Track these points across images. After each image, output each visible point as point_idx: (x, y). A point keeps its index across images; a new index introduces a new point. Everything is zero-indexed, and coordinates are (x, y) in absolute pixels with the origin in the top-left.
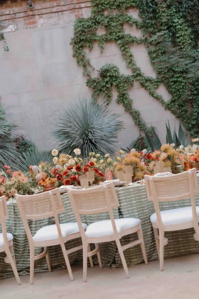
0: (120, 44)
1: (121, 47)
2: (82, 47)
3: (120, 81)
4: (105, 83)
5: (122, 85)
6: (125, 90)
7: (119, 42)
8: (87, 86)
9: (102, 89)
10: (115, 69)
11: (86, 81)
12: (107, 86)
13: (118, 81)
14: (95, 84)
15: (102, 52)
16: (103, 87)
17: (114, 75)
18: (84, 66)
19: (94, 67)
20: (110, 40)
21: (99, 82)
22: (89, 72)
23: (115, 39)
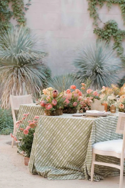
0: (122, 7)
1: (122, 9)
2: (95, 4)
3: (118, 33)
4: (107, 33)
5: (119, 37)
6: (121, 40)
7: (122, 5)
8: (94, 33)
9: (105, 37)
10: (116, 24)
11: (94, 30)
12: (109, 35)
13: (117, 33)
14: (100, 33)
15: (109, 10)
16: (106, 36)
17: (115, 28)
18: (95, 18)
19: (101, 20)
20: (116, 3)
21: (103, 32)
22: (97, 23)
23: (120, 3)
